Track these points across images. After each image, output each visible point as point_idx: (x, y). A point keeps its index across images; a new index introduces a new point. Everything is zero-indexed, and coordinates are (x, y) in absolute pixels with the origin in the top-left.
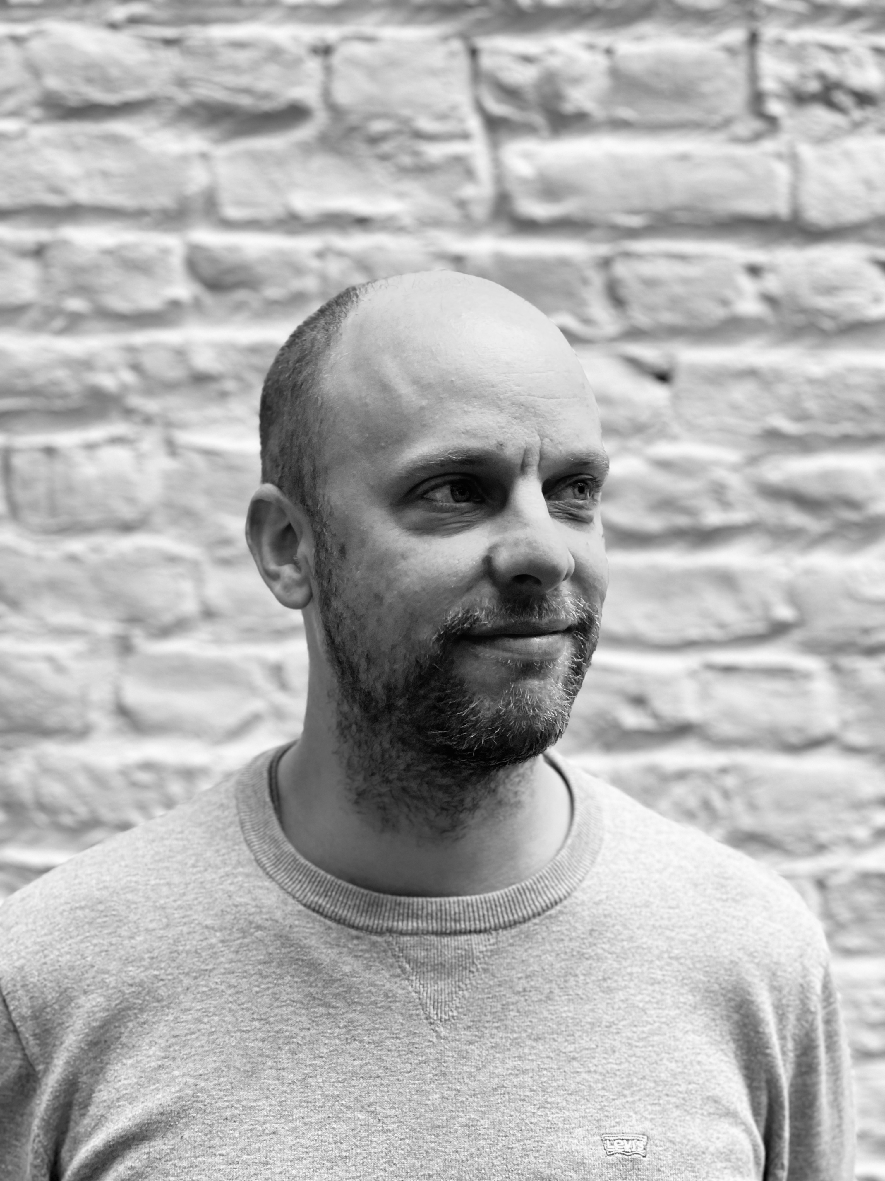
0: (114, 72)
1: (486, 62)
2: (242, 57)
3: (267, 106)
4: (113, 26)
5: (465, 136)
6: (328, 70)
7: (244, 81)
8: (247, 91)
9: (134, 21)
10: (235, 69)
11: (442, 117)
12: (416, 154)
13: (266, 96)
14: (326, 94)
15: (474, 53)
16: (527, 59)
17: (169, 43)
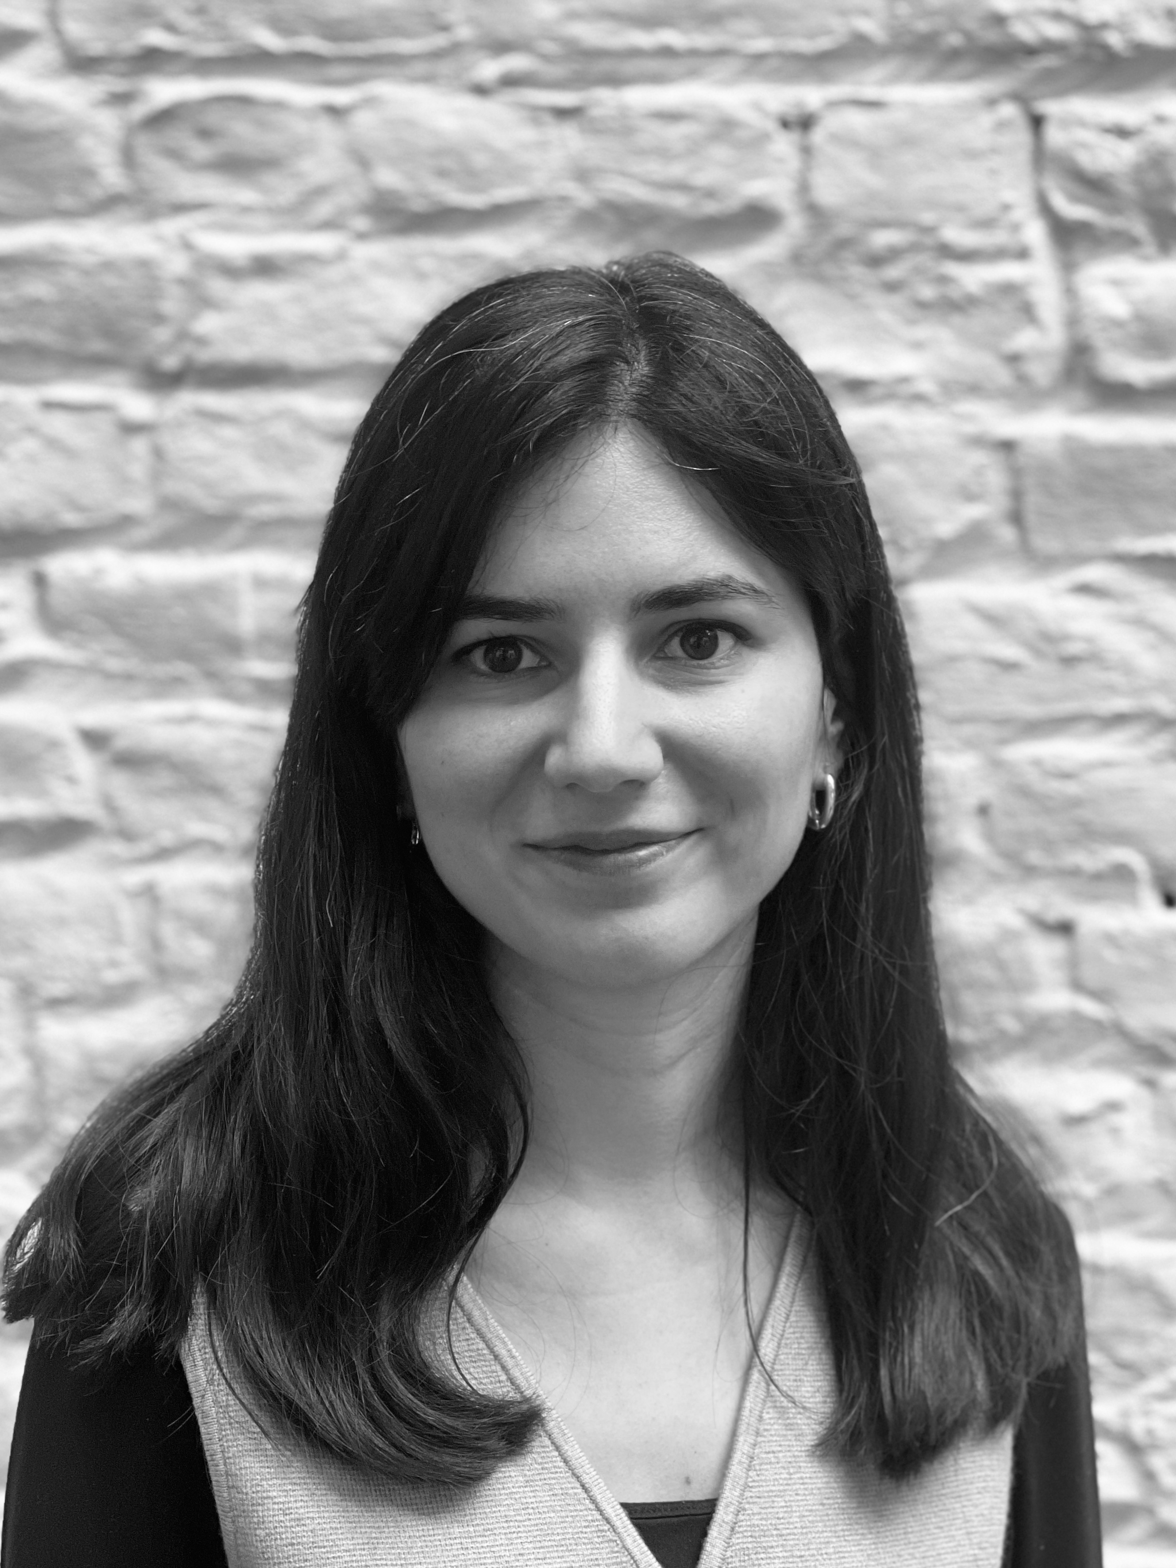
0: (480, 160)
1: (1055, 136)
2: (675, 133)
3: (710, 208)
4: (481, 90)
5: (1022, 254)
6: (806, 151)
7: (676, 171)
8: (682, 187)
9: (510, 81)
10: (663, 153)
11: (986, 224)
12: (943, 280)
13: (710, 193)
14: (804, 188)
15: (1037, 122)
16: (1122, 132)
17: (563, 114)
